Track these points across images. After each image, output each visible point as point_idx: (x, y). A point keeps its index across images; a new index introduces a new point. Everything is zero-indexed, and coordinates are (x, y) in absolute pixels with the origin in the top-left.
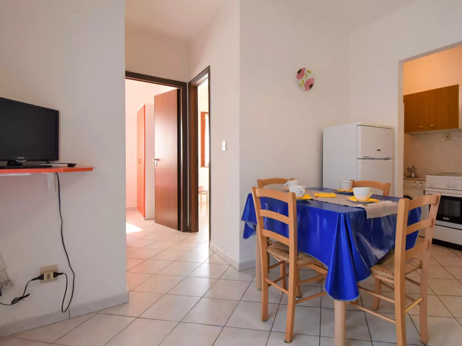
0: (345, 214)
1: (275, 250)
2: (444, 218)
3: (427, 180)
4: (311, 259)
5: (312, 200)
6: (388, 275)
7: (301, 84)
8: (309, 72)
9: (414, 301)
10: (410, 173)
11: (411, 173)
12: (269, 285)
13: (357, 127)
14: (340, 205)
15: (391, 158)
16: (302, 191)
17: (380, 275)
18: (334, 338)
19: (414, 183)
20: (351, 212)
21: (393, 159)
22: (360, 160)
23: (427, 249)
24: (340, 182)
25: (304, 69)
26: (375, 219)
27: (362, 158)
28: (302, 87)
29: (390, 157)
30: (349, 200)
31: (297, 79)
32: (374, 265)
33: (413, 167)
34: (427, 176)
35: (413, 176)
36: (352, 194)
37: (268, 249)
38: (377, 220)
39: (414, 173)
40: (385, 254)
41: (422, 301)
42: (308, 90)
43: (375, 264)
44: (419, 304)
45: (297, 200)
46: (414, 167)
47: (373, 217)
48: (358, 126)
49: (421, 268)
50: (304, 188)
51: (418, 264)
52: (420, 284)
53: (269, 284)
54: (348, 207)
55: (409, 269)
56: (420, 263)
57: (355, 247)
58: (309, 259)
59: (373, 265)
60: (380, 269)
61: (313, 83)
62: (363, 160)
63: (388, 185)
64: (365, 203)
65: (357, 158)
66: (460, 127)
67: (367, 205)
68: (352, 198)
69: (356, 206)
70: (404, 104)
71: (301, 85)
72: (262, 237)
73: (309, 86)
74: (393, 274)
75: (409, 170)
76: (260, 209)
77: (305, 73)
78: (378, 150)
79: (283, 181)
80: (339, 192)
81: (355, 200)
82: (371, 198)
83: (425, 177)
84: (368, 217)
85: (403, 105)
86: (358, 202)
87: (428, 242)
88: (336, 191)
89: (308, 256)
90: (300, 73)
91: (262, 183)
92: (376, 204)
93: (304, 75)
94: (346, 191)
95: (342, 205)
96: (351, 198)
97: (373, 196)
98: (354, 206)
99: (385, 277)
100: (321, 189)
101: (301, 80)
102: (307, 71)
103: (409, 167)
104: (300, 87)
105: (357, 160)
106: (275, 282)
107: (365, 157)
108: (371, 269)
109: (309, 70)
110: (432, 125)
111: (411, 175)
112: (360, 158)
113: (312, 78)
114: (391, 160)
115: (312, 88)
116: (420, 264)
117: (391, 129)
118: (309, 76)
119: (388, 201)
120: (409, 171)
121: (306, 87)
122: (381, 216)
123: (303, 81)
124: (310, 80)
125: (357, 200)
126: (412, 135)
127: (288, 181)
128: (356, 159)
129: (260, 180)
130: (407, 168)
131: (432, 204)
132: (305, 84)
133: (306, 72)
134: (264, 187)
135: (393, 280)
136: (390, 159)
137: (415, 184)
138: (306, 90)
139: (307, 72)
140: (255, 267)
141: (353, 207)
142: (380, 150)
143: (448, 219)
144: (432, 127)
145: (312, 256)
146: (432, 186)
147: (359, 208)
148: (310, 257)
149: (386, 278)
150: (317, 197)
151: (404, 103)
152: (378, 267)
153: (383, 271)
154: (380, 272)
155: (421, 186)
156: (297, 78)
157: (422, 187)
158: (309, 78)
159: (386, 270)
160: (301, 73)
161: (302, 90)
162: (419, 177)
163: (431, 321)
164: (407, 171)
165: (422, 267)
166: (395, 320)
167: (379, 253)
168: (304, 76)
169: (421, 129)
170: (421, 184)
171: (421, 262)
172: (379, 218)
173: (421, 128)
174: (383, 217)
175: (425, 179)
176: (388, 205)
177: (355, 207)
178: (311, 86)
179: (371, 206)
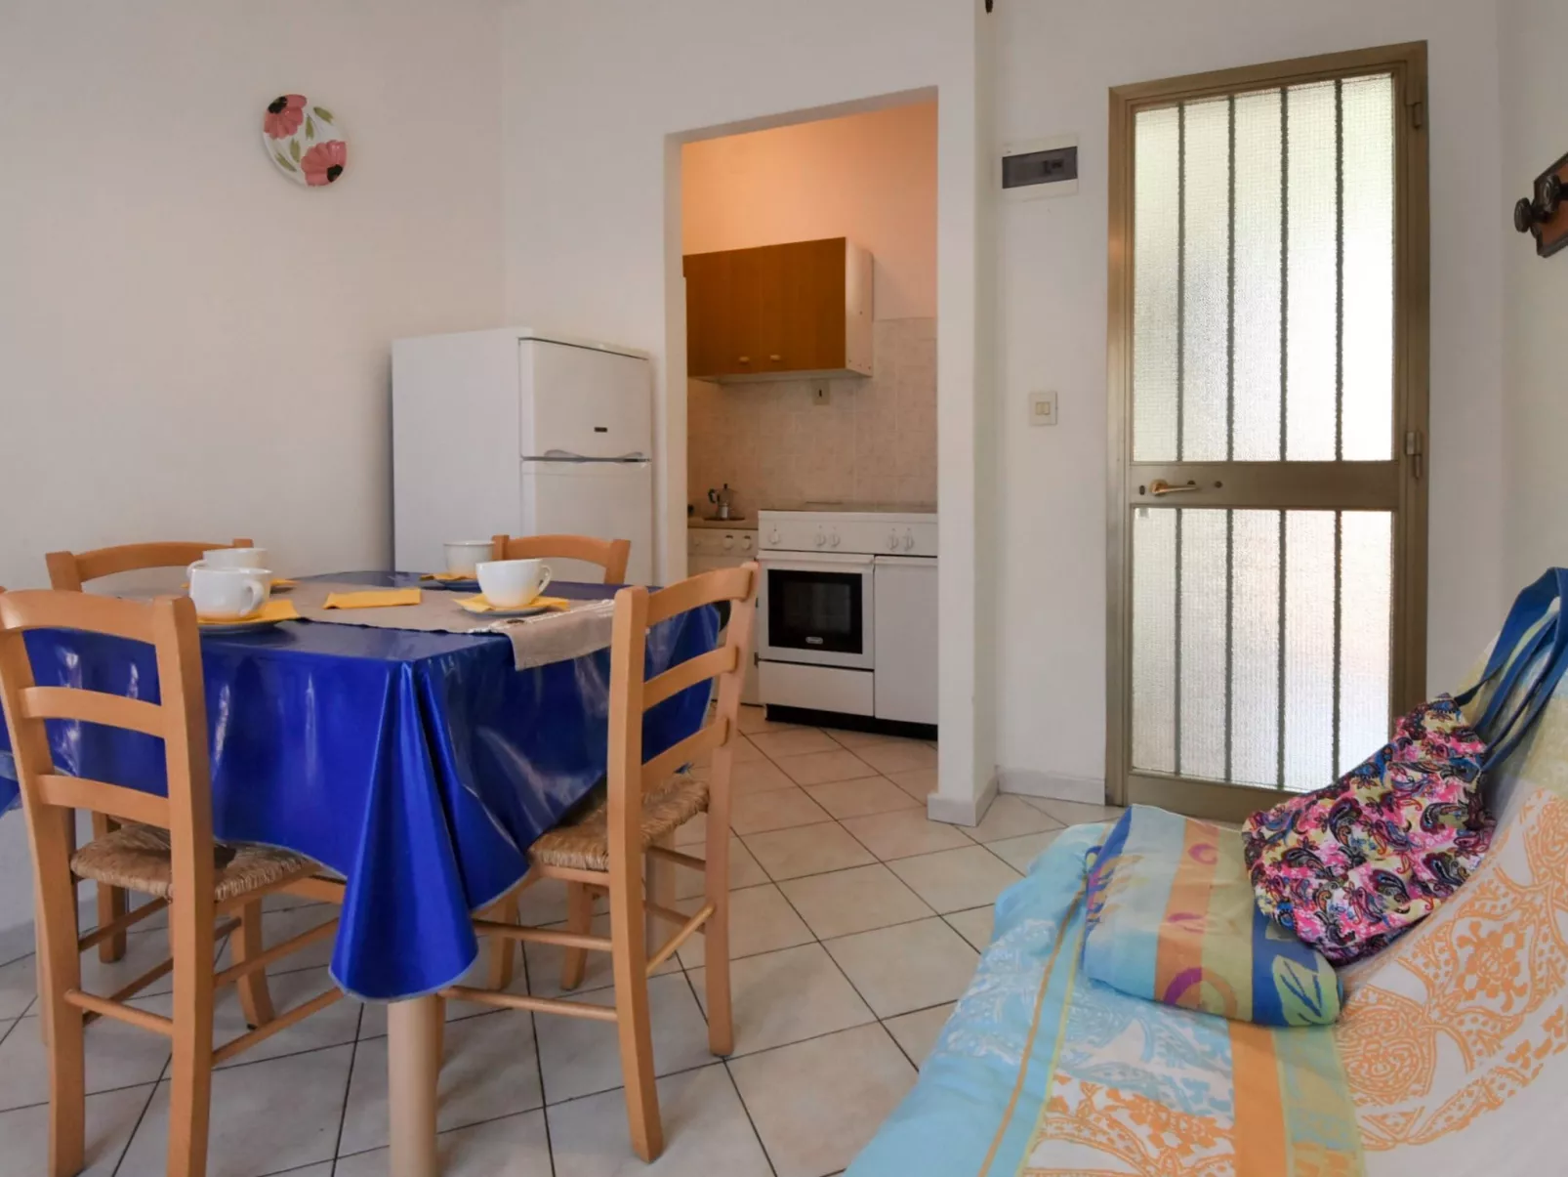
0: (417, 666)
1: (108, 859)
2: (810, 640)
3: (761, 526)
4: (284, 863)
5: (303, 621)
6: (590, 859)
7: (290, 158)
8: (326, 116)
9: (685, 920)
10: (715, 506)
11: (720, 507)
12: (89, 1017)
13: (519, 344)
14: (418, 631)
15: (644, 457)
16: (250, 590)
17: (562, 866)
18: (388, 1146)
19: (728, 537)
20: (445, 656)
21: (652, 461)
22: (533, 463)
23: (722, 745)
24: (446, 545)
25: (302, 100)
26: (548, 669)
27: (542, 455)
28: (293, 169)
29: (640, 454)
30: (463, 612)
31: (266, 136)
32: (545, 832)
33: (726, 486)
34: (762, 514)
35: (725, 515)
36: (474, 588)
37: (74, 863)
38: (560, 673)
39: (729, 506)
40: (590, 785)
41: (711, 916)
42: (323, 184)
43: (549, 829)
44: (702, 928)
45: (201, 629)
46: (729, 487)
47: (541, 661)
48: (522, 342)
49: (705, 808)
50: (262, 579)
51: (696, 798)
52: (703, 862)
53: (84, 1012)
54: (448, 636)
55: (663, 823)
56: (701, 793)
57: (464, 785)
58: (275, 866)
59: (539, 831)
60: (562, 843)
61: (343, 162)
62: (541, 463)
63: (623, 548)
64: (515, 617)
65: (522, 457)
66: (849, 366)
67: (522, 622)
68: (477, 601)
69: (478, 630)
70: (684, 279)
71: (282, 161)
72: (43, 811)
73: (325, 169)
74: (604, 854)
75: (714, 496)
76: (28, 686)
77: (305, 116)
78: (598, 430)
79: (186, 554)
80: (440, 582)
81: (480, 608)
82: (546, 593)
83: (755, 517)
84: (519, 666)
85: (682, 284)
86: (492, 615)
87: (725, 720)
88: (431, 578)
89: (272, 855)
90: (281, 114)
91: (72, 570)
92: (559, 614)
93: (300, 121)
94: (467, 575)
95: (425, 632)
96: (471, 603)
97: (556, 589)
98: (471, 631)
99: (578, 868)
100: (388, 577)
101: (284, 143)
102: (317, 110)
103: (714, 488)
104: (282, 168)
105: (521, 463)
106: (119, 998)
107: (549, 452)
108: (532, 849)
109: (325, 107)
110: (775, 357)
111: (719, 511)
112: (533, 455)
113: (339, 139)
114: (643, 464)
115: (341, 179)
116: (703, 798)
117: (645, 359)
118: (326, 133)
119: (607, 601)
120: (713, 502)
121: (308, 173)
122: (573, 655)
123: (295, 147)
124: (328, 145)
125: (488, 607)
126: (723, 385)
127: (206, 553)
128: (518, 459)
129: (69, 554)
130: (708, 490)
131: (736, 598)
132: (307, 160)
133: (307, 111)
134: (84, 585)
135: (605, 871)
136: (644, 461)
137: (728, 542)
138: (311, 184)
139: (313, 116)
140: (34, 953)
141: (464, 634)
142: (604, 430)
143: (818, 641)
144: (774, 361)
145: (287, 849)
146: (775, 543)
147: (490, 634)
148: (285, 856)
149: (583, 869)
150: (333, 608)
151: (685, 275)
152: (556, 838)
153: (571, 848)
154: (561, 856)
155: (747, 546)
156: (267, 130)
157: (749, 548)
158: (326, 141)
159: (583, 843)
160: (286, 113)
161: (294, 181)
162: (743, 519)
163: (740, 975)
164: (708, 498)
165: (710, 807)
166: (613, 1008)
167: (568, 788)
168: (302, 129)
169: (746, 368)
170: (747, 540)
171: (708, 792)
172: (568, 665)
173: (744, 364)
174: (582, 659)
175: (757, 524)
176: (603, 613)
177: (475, 634)
178: (334, 172)
179: (534, 623)
